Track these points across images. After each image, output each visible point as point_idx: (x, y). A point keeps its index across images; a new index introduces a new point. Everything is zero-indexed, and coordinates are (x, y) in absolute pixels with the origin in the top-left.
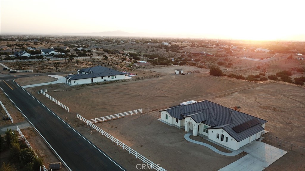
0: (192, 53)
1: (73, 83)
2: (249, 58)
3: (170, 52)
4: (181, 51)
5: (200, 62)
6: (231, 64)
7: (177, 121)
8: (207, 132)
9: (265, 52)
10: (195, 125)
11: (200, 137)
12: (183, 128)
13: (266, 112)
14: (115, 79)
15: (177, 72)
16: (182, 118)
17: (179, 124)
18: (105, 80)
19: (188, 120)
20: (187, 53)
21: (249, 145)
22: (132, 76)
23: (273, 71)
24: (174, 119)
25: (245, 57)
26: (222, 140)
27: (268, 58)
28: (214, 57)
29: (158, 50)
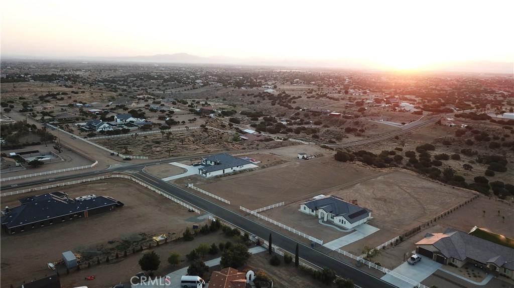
0: (310, 111)
1: (209, 175)
2: (388, 121)
3: (277, 106)
4: (294, 106)
5: (322, 125)
6: (362, 131)
7: (313, 211)
8: (333, 218)
9: (409, 110)
10: (326, 214)
11: (329, 222)
12: (317, 216)
13: (377, 203)
14: (243, 168)
15: (301, 157)
16: (317, 209)
17: (314, 214)
18: (234, 170)
19: (320, 211)
20: (303, 110)
21: (358, 226)
22: (255, 163)
23: (415, 142)
24: (311, 210)
25: (382, 120)
26: (342, 223)
27: (411, 122)
28: (341, 118)
29: (259, 102)
